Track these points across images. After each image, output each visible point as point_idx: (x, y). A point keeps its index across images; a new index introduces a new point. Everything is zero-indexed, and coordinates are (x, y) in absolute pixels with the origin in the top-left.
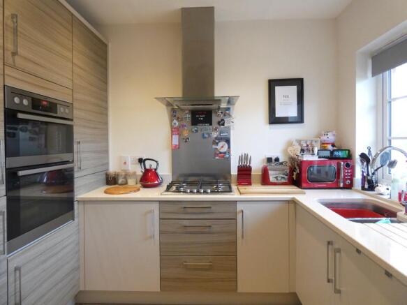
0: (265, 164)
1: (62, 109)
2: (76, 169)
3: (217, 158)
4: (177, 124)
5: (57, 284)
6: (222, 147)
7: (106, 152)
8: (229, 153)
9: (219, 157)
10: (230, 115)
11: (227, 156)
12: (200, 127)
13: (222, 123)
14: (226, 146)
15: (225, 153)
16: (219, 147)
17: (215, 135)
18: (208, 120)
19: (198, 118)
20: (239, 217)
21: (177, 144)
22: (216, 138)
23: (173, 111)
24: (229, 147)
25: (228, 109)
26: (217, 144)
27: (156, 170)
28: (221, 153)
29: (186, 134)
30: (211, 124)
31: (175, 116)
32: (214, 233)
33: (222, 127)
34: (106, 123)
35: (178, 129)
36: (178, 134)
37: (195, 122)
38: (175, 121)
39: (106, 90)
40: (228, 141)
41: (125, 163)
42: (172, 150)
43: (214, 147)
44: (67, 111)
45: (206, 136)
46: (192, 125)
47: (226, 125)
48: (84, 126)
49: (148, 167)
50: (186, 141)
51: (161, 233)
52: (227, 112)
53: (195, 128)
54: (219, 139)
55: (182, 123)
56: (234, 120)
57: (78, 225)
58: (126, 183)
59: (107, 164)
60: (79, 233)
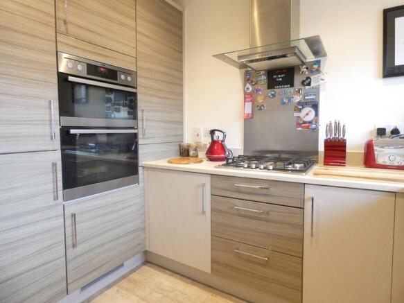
0: (374, 137)
1: (123, 77)
2: (140, 136)
3: (300, 129)
4: (251, 89)
5: (118, 238)
6: (307, 114)
7: (181, 123)
8: (317, 122)
9: (302, 127)
10: (318, 71)
11: (314, 126)
12: (278, 90)
13: (307, 82)
14: (313, 112)
15: (310, 122)
16: (302, 114)
17: (297, 99)
18: (289, 81)
19: (276, 78)
20: (308, 206)
21: (250, 112)
22: (299, 103)
23: (247, 73)
24: (317, 115)
25: (318, 62)
26: (300, 110)
27: (222, 141)
28: (304, 123)
29: (260, 100)
30: (292, 85)
31: (248, 80)
32: (272, 222)
33: (307, 87)
34: (181, 94)
35: (251, 94)
36: (251, 101)
37: (272, 84)
38: (248, 85)
39: (181, 60)
40: (315, 106)
41: (198, 135)
42: (245, 119)
43: (296, 114)
44: (129, 79)
45: (285, 100)
46: (269, 88)
47: (313, 84)
48: (151, 95)
49: (215, 138)
50: (260, 109)
51: (213, 210)
52: (316, 66)
53: (271, 92)
54: (303, 104)
55: (256, 87)
56: (325, 77)
57: (144, 189)
58: (197, 156)
59: (182, 135)
60: (144, 197)
